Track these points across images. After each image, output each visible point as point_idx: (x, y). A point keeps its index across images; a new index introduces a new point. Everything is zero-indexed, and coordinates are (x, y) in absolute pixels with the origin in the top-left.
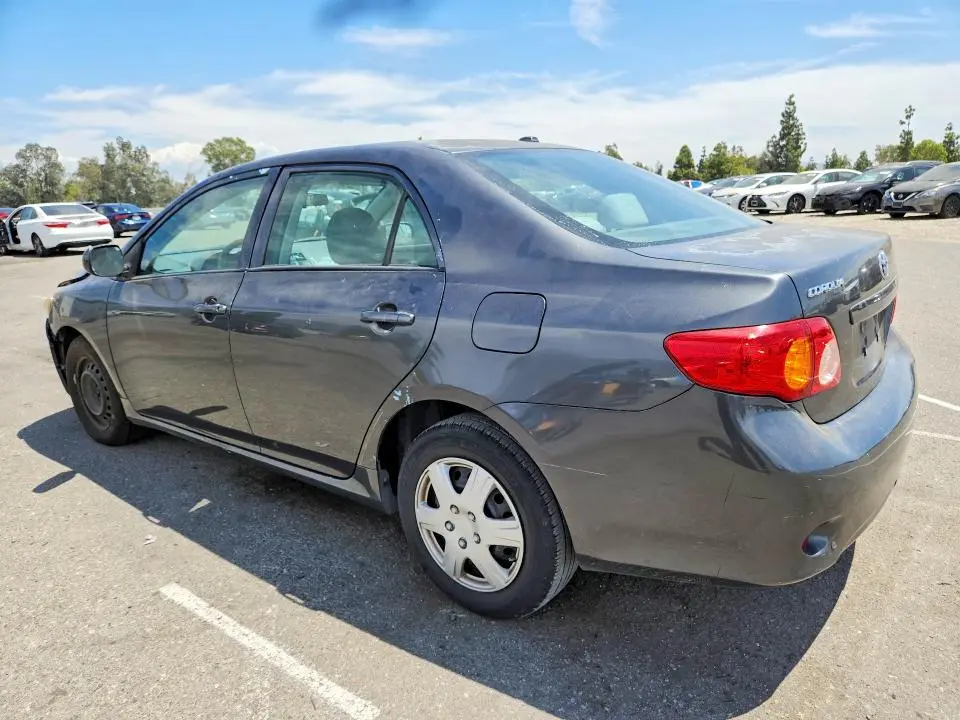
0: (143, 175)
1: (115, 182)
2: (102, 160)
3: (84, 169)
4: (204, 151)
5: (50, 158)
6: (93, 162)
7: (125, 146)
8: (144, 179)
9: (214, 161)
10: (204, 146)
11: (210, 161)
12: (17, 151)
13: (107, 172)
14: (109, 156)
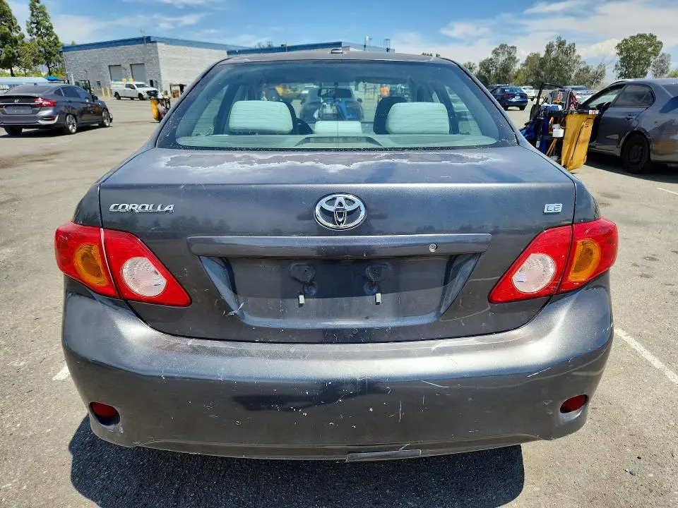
0: (567, 65)
1: (546, 71)
2: (542, 54)
3: (530, 60)
4: (618, 46)
5: (511, 54)
6: (537, 55)
7: (561, 44)
8: (567, 68)
9: (624, 53)
10: (620, 42)
11: (620, 54)
12: (494, 49)
13: (543, 62)
14: (548, 51)
